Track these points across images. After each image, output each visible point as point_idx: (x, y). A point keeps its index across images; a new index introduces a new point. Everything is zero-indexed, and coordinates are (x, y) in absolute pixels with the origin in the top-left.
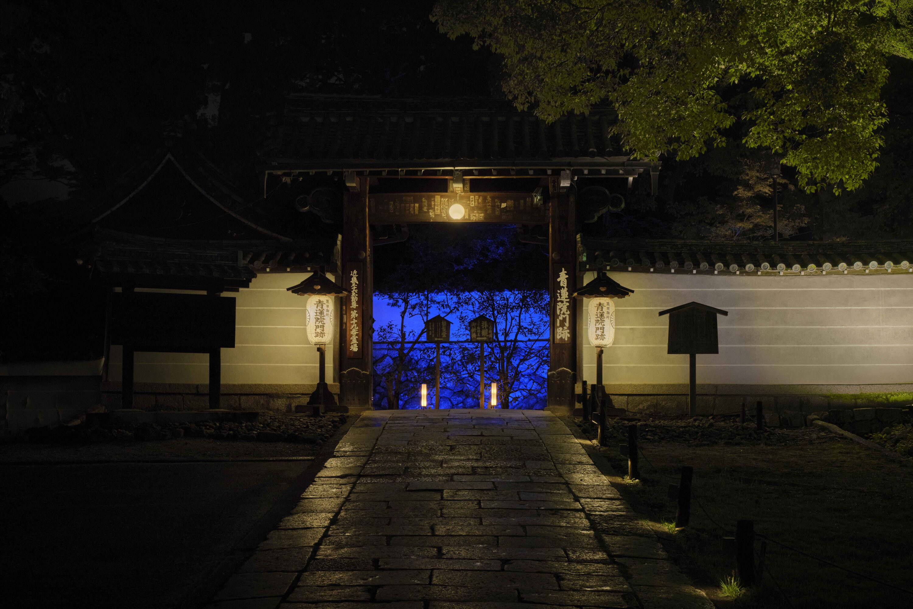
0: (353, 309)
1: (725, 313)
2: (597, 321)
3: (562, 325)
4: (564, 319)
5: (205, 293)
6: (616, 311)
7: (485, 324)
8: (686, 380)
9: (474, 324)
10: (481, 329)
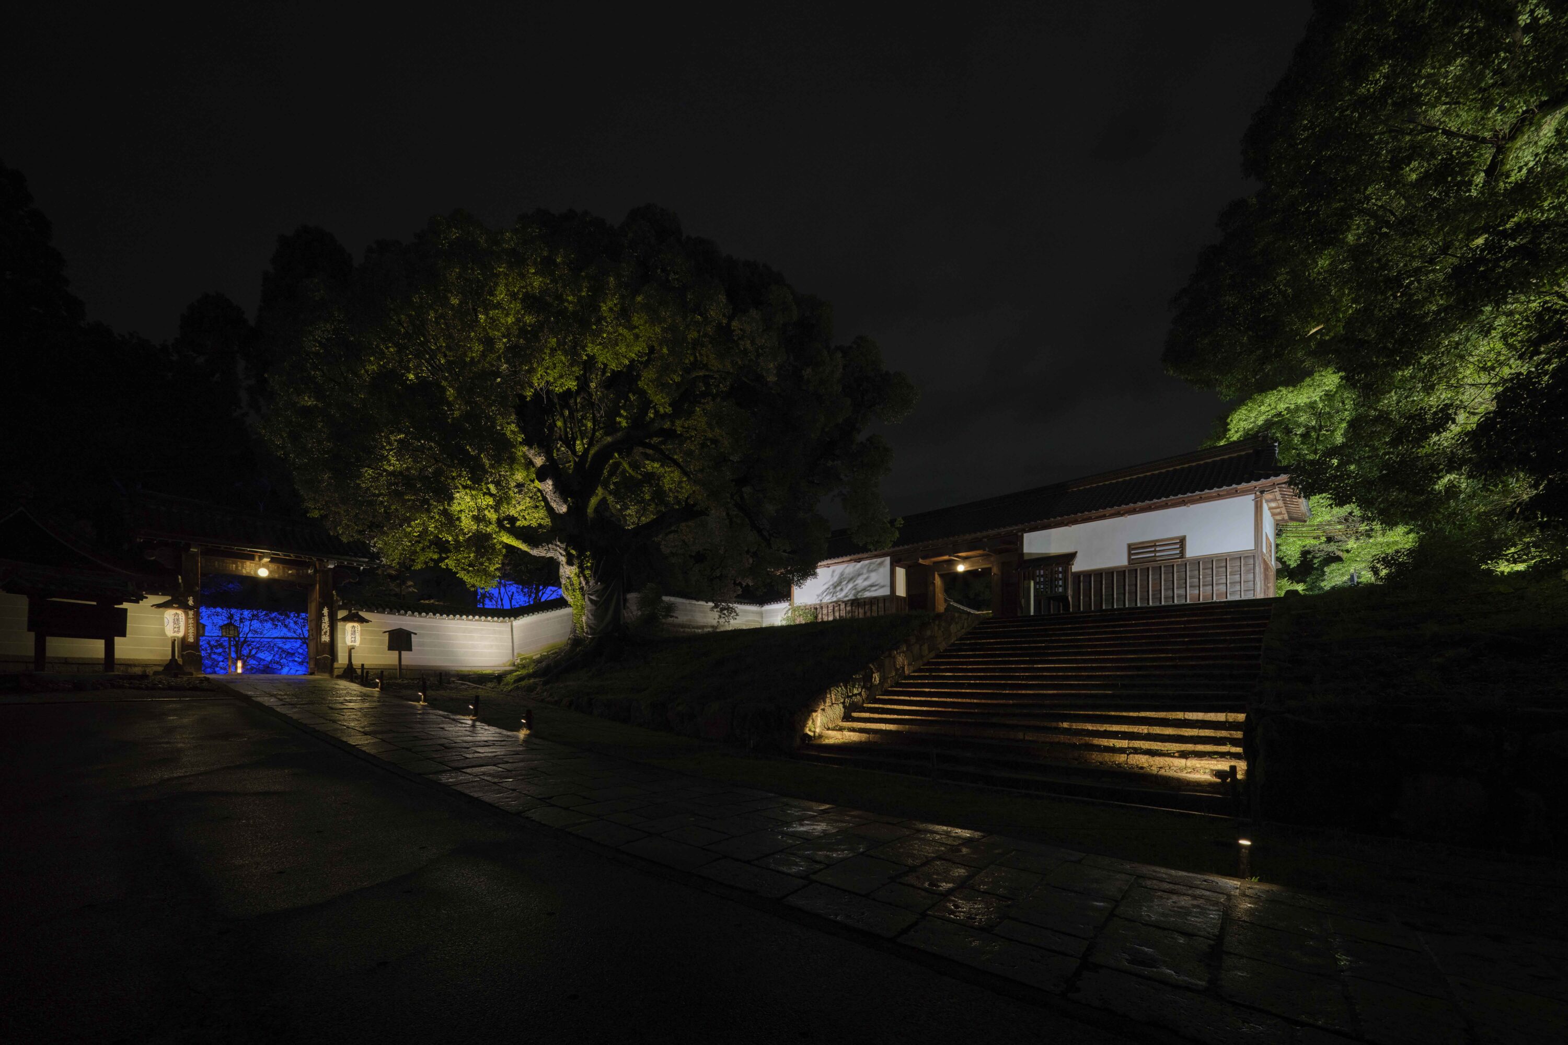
0: (190, 618)
1: (415, 634)
2: (352, 634)
3: (325, 633)
4: (326, 632)
5: (95, 603)
6: (361, 630)
7: (232, 628)
8: (397, 663)
9: (224, 627)
10: (229, 630)
